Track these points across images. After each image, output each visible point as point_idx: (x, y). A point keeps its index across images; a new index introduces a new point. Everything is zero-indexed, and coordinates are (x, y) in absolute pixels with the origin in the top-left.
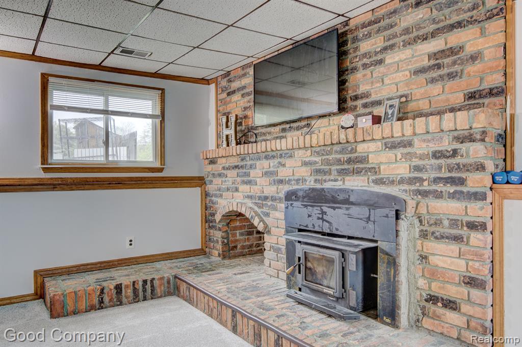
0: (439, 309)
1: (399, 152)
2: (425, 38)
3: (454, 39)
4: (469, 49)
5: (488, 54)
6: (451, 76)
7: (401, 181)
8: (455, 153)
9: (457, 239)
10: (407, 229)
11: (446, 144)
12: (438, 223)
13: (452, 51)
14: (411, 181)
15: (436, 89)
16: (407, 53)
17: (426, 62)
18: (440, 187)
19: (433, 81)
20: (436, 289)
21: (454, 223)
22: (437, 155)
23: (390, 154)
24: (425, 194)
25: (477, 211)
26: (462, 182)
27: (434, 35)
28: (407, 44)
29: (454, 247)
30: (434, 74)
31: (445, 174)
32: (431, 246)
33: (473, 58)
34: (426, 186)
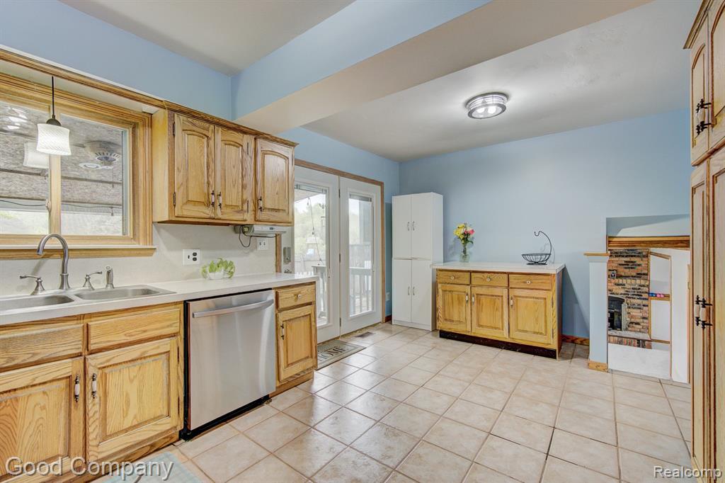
0: (634, 325)
1: (620, 287)
2: (623, 256)
3: (633, 259)
4: (638, 263)
5: (643, 265)
6: (632, 268)
7: (621, 294)
8: (639, 289)
9: (640, 308)
10: (624, 306)
11: (637, 286)
12: (634, 305)
13: (632, 262)
14: (625, 294)
15: (627, 270)
16: (617, 259)
17: (623, 263)
18: (634, 296)
19: (626, 268)
20: (633, 320)
21: (639, 305)
22: (633, 289)
23: (617, 287)
24: (629, 298)
25: (645, 302)
26: (641, 295)
27: (626, 256)
28: (616, 256)
29: (639, 311)
30: (626, 266)
31: (636, 293)
32: (630, 310)
33: (639, 265)
34: (630, 296)
